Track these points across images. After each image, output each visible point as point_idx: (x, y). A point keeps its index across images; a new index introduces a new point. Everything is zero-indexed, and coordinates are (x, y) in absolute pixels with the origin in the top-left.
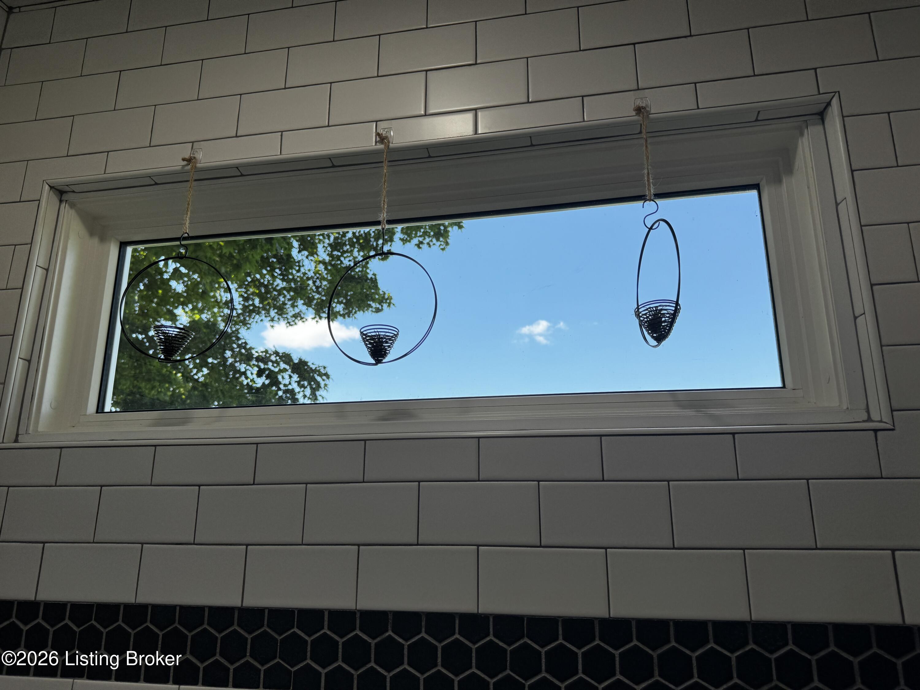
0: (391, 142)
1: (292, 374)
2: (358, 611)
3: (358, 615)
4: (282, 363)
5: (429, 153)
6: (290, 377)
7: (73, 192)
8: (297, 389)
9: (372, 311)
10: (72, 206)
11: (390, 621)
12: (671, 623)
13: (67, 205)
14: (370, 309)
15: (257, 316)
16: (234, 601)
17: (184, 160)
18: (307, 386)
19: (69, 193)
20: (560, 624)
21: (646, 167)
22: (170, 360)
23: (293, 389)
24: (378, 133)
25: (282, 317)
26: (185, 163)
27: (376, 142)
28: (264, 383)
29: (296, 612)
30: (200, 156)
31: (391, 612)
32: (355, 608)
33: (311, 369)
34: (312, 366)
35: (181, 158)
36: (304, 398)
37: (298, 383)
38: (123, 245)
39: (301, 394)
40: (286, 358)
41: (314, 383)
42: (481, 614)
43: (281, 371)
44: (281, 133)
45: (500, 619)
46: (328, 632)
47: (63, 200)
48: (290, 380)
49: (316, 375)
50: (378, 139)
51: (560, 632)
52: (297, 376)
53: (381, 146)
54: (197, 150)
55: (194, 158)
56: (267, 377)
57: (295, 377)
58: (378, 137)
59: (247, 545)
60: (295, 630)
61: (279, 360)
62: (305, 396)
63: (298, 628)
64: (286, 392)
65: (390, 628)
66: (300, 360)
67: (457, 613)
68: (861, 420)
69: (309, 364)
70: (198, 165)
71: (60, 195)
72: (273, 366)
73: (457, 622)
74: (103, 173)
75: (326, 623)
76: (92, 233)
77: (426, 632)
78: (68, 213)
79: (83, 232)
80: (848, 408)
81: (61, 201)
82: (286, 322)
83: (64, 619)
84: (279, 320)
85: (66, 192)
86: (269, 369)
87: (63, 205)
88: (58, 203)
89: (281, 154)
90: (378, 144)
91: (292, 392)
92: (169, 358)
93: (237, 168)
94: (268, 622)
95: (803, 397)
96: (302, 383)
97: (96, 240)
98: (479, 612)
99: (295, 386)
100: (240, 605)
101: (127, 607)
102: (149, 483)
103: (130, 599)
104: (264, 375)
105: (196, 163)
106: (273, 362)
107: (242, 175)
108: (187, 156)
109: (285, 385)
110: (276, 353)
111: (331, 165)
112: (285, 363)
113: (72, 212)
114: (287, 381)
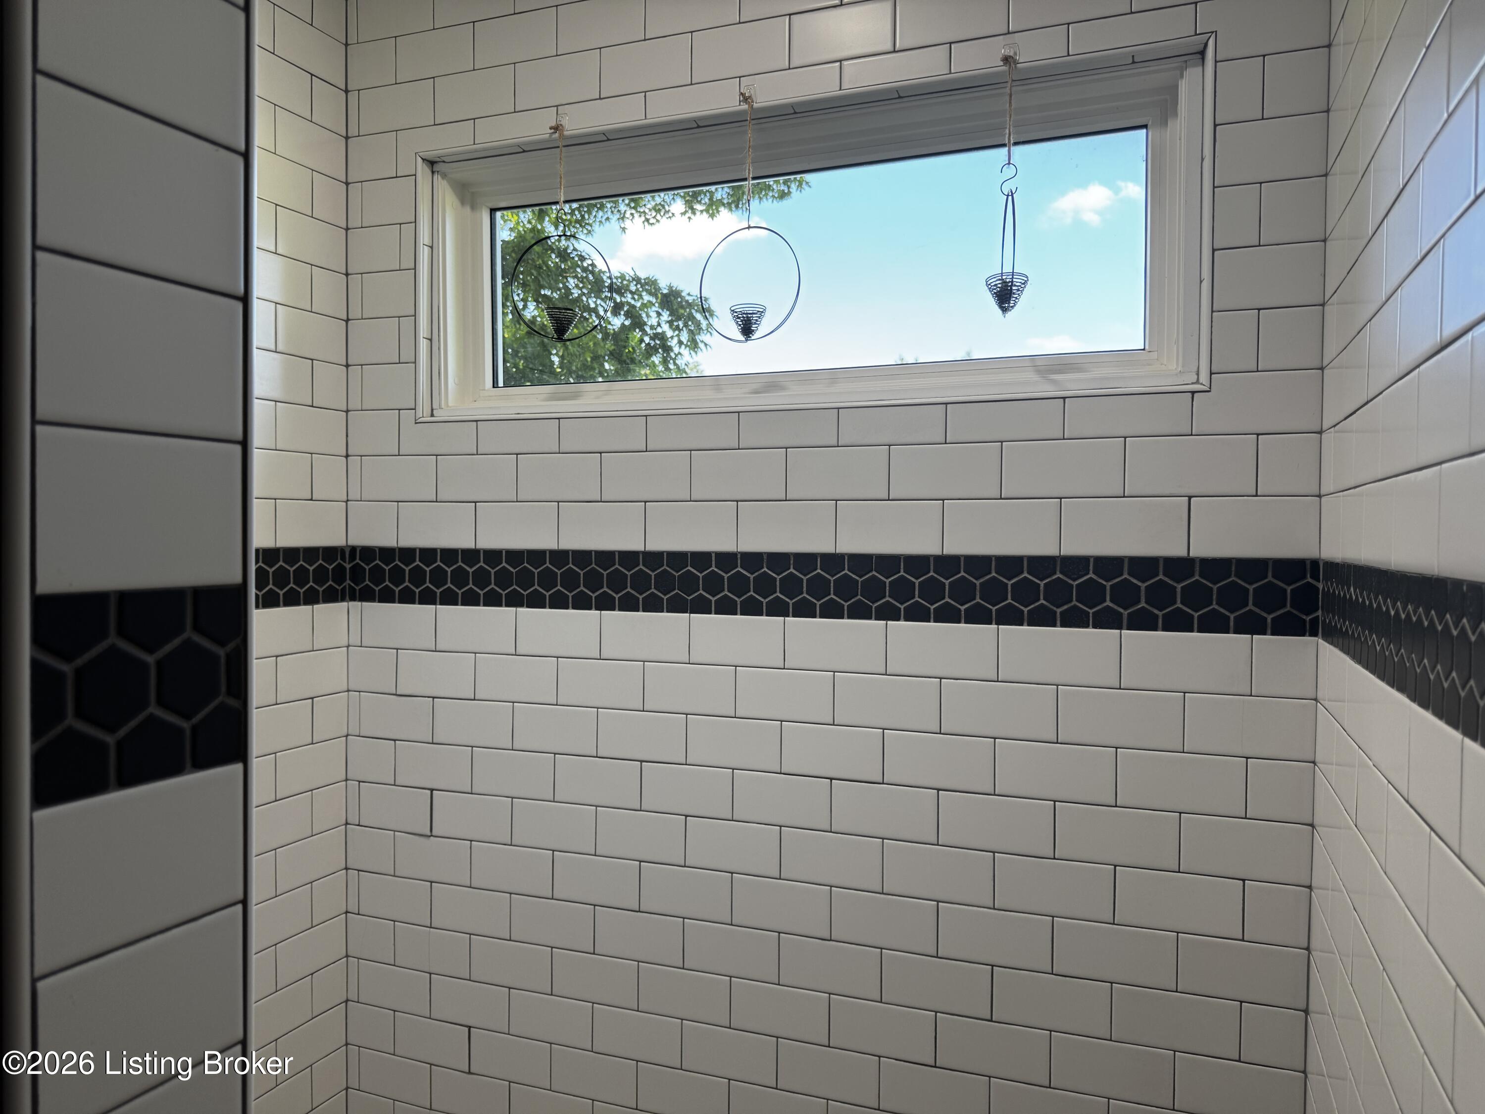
0: (755, 101)
1: (660, 311)
2: (739, 552)
3: (739, 556)
4: (644, 294)
5: (794, 110)
6: (659, 314)
7: (444, 162)
8: (669, 333)
9: (773, 196)
10: (444, 176)
11: (765, 560)
12: (994, 559)
13: (439, 176)
14: (771, 194)
15: (601, 213)
16: (638, 546)
17: (551, 128)
18: (683, 327)
19: (439, 163)
20: (902, 560)
21: (1008, 127)
22: (562, 339)
23: (664, 333)
24: (742, 93)
25: (637, 211)
26: (553, 131)
27: (740, 102)
28: (623, 324)
29: (689, 554)
30: (566, 122)
31: (765, 553)
32: (736, 551)
33: (687, 301)
34: (687, 298)
35: (548, 128)
36: (680, 347)
37: (670, 323)
38: (493, 211)
39: (675, 340)
40: (650, 285)
41: (692, 323)
42: (838, 554)
43: (644, 306)
44: (644, 94)
45: (854, 557)
46: (716, 570)
47: (435, 171)
48: (657, 319)
49: (693, 311)
50: (741, 98)
51: (902, 567)
52: (668, 313)
53: (745, 107)
54: (563, 116)
55: (561, 125)
56: (628, 315)
57: (666, 316)
58: (741, 96)
59: (645, 502)
60: (689, 568)
61: (641, 289)
62: (680, 343)
63: (691, 566)
64: (654, 337)
65: (765, 566)
66: (670, 287)
67: (818, 554)
68: (1190, 383)
69: (683, 294)
70: (566, 133)
71: (430, 165)
72: (633, 298)
73: (819, 560)
74: (472, 143)
75: (713, 563)
76: (463, 202)
77: (794, 568)
78: (442, 185)
79: (457, 203)
80: (1180, 371)
81: (433, 172)
82: (643, 218)
83: (502, 563)
84: (633, 217)
85: (436, 162)
86: (628, 303)
87: (436, 176)
88: (430, 173)
89: (646, 119)
90: (742, 103)
91: (662, 337)
92: (561, 337)
93: (604, 134)
94: (667, 562)
95: (1157, 359)
96: (675, 324)
97: (468, 209)
98: (837, 552)
99: (666, 327)
100: (643, 550)
101: (552, 552)
102: (558, 452)
103: (554, 546)
104: (622, 313)
105: (562, 130)
106: (632, 293)
107: (608, 140)
108: (553, 124)
109: (652, 327)
110: (637, 280)
111: (696, 126)
112: (650, 293)
113: (444, 183)
114: (653, 321)
